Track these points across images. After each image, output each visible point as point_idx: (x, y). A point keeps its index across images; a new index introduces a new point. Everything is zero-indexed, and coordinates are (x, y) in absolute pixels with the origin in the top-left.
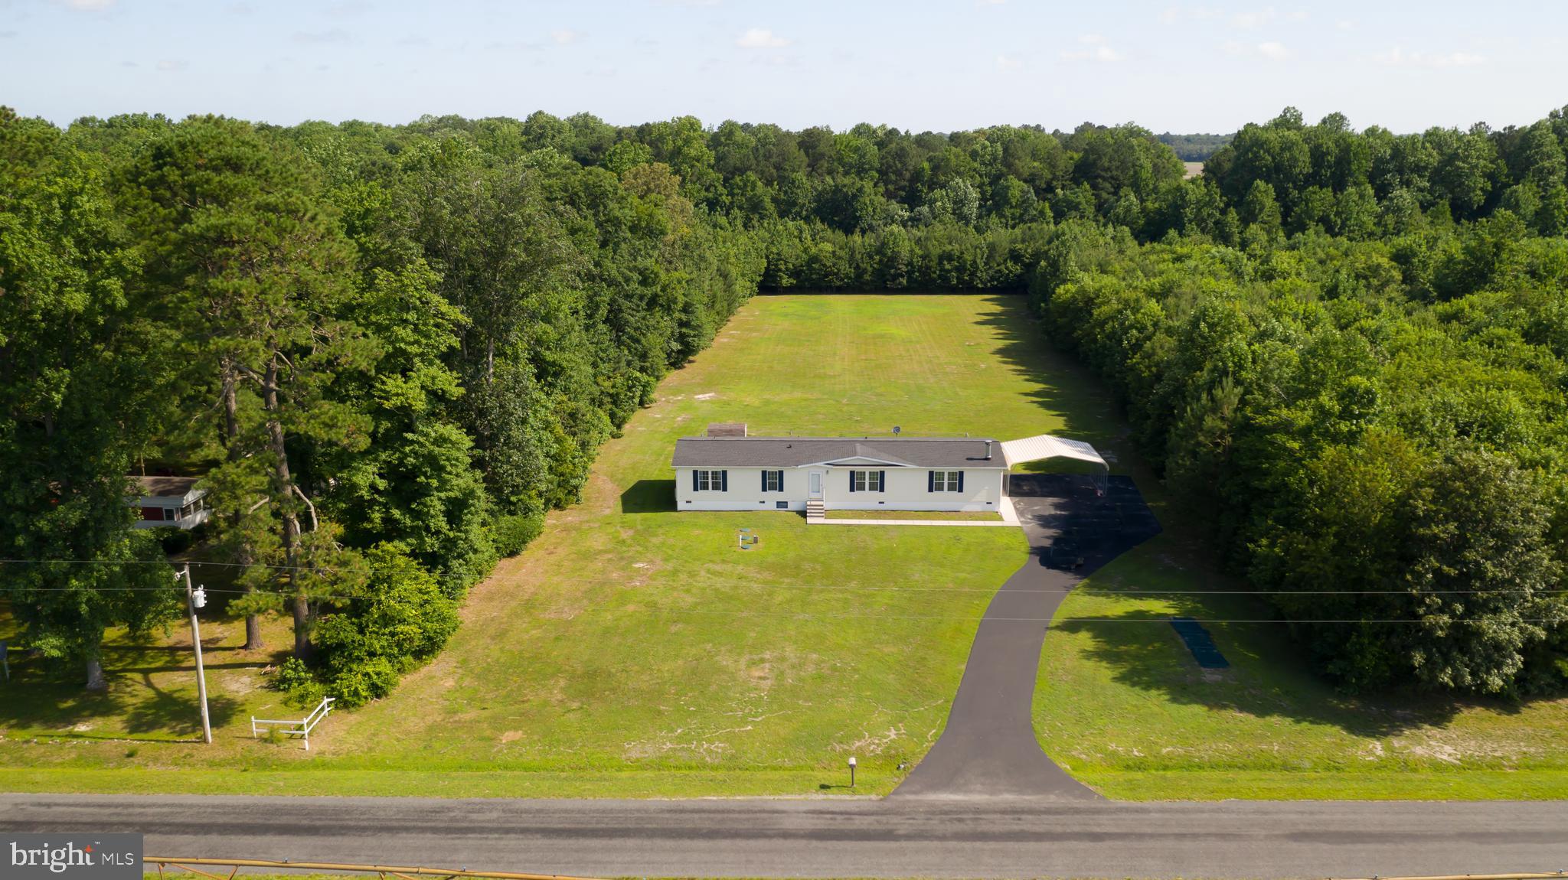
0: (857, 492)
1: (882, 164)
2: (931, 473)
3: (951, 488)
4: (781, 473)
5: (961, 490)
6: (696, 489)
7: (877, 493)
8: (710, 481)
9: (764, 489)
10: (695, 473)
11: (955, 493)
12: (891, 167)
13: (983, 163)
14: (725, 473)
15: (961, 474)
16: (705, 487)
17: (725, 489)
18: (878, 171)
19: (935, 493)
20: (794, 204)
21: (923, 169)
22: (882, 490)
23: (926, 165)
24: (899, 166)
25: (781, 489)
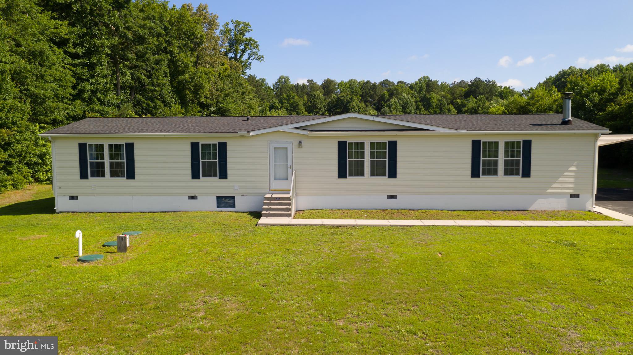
0: (350, 180)
1: (363, 93)
2: (476, 145)
3: (510, 170)
4: (223, 146)
5: (527, 173)
6: (84, 175)
7: (384, 180)
8: (107, 161)
9: (195, 175)
10: (82, 147)
11: (517, 179)
12: (367, 94)
13: (416, 91)
14: (130, 147)
15: (528, 144)
16: (99, 172)
17: (131, 175)
18: (360, 96)
19: (484, 179)
20: (316, 108)
21: (384, 94)
22: (393, 174)
23: (386, 92)
24: (372, 93)
25: (224, 175)
